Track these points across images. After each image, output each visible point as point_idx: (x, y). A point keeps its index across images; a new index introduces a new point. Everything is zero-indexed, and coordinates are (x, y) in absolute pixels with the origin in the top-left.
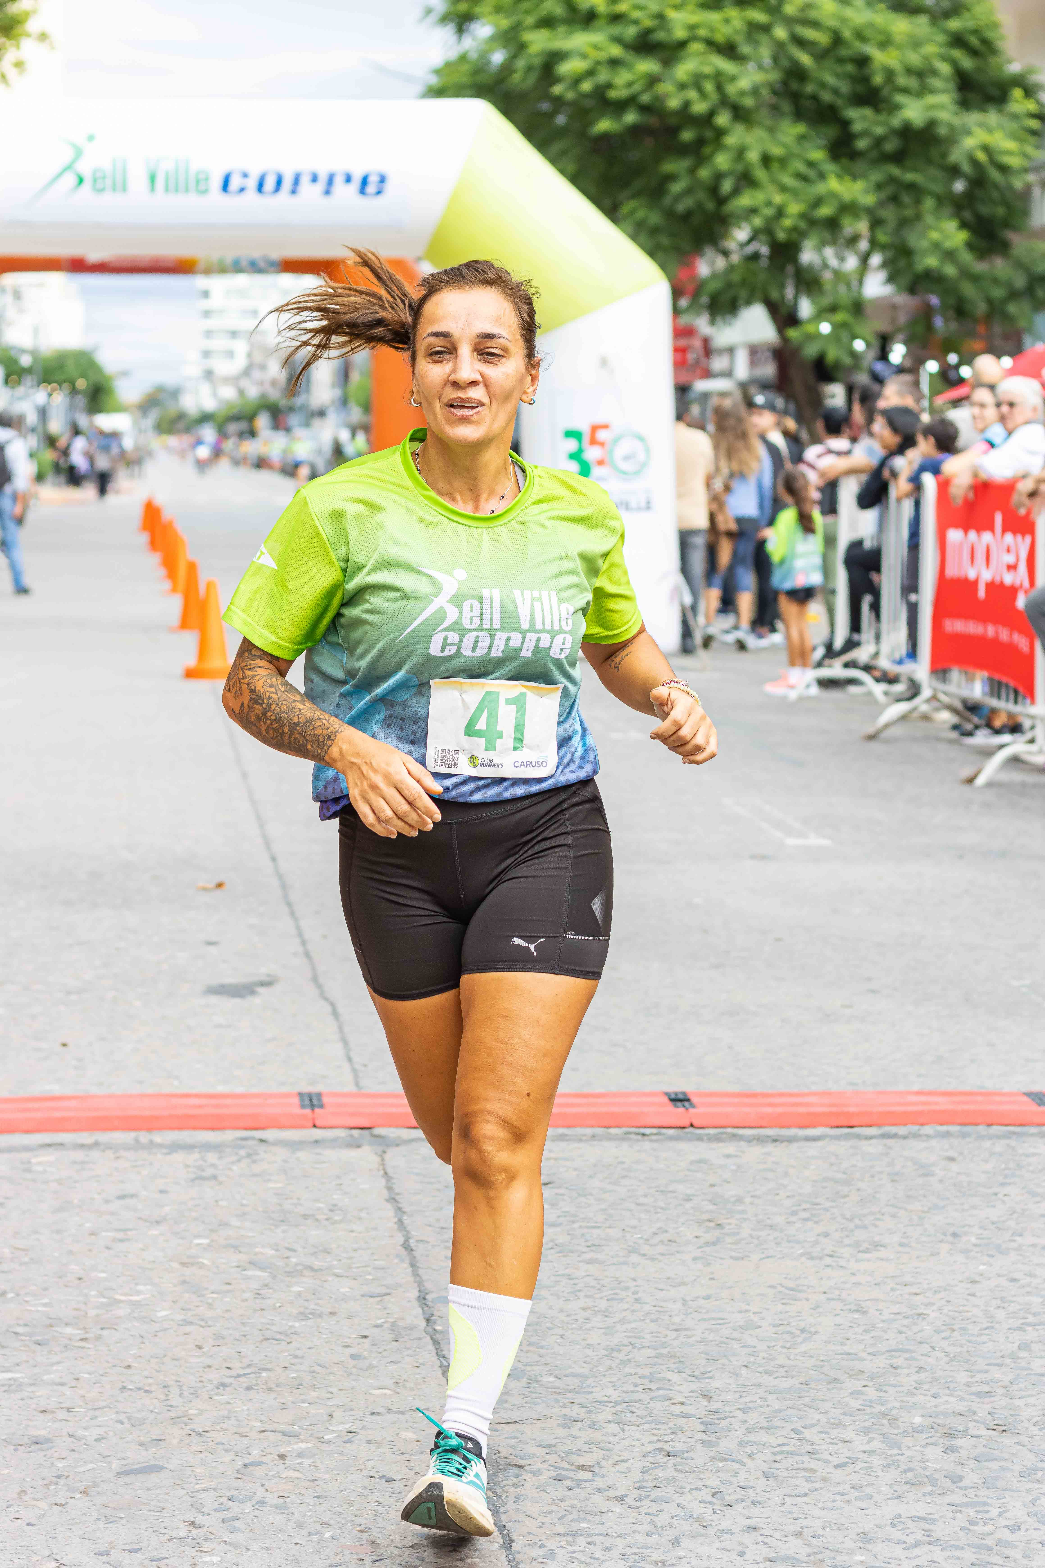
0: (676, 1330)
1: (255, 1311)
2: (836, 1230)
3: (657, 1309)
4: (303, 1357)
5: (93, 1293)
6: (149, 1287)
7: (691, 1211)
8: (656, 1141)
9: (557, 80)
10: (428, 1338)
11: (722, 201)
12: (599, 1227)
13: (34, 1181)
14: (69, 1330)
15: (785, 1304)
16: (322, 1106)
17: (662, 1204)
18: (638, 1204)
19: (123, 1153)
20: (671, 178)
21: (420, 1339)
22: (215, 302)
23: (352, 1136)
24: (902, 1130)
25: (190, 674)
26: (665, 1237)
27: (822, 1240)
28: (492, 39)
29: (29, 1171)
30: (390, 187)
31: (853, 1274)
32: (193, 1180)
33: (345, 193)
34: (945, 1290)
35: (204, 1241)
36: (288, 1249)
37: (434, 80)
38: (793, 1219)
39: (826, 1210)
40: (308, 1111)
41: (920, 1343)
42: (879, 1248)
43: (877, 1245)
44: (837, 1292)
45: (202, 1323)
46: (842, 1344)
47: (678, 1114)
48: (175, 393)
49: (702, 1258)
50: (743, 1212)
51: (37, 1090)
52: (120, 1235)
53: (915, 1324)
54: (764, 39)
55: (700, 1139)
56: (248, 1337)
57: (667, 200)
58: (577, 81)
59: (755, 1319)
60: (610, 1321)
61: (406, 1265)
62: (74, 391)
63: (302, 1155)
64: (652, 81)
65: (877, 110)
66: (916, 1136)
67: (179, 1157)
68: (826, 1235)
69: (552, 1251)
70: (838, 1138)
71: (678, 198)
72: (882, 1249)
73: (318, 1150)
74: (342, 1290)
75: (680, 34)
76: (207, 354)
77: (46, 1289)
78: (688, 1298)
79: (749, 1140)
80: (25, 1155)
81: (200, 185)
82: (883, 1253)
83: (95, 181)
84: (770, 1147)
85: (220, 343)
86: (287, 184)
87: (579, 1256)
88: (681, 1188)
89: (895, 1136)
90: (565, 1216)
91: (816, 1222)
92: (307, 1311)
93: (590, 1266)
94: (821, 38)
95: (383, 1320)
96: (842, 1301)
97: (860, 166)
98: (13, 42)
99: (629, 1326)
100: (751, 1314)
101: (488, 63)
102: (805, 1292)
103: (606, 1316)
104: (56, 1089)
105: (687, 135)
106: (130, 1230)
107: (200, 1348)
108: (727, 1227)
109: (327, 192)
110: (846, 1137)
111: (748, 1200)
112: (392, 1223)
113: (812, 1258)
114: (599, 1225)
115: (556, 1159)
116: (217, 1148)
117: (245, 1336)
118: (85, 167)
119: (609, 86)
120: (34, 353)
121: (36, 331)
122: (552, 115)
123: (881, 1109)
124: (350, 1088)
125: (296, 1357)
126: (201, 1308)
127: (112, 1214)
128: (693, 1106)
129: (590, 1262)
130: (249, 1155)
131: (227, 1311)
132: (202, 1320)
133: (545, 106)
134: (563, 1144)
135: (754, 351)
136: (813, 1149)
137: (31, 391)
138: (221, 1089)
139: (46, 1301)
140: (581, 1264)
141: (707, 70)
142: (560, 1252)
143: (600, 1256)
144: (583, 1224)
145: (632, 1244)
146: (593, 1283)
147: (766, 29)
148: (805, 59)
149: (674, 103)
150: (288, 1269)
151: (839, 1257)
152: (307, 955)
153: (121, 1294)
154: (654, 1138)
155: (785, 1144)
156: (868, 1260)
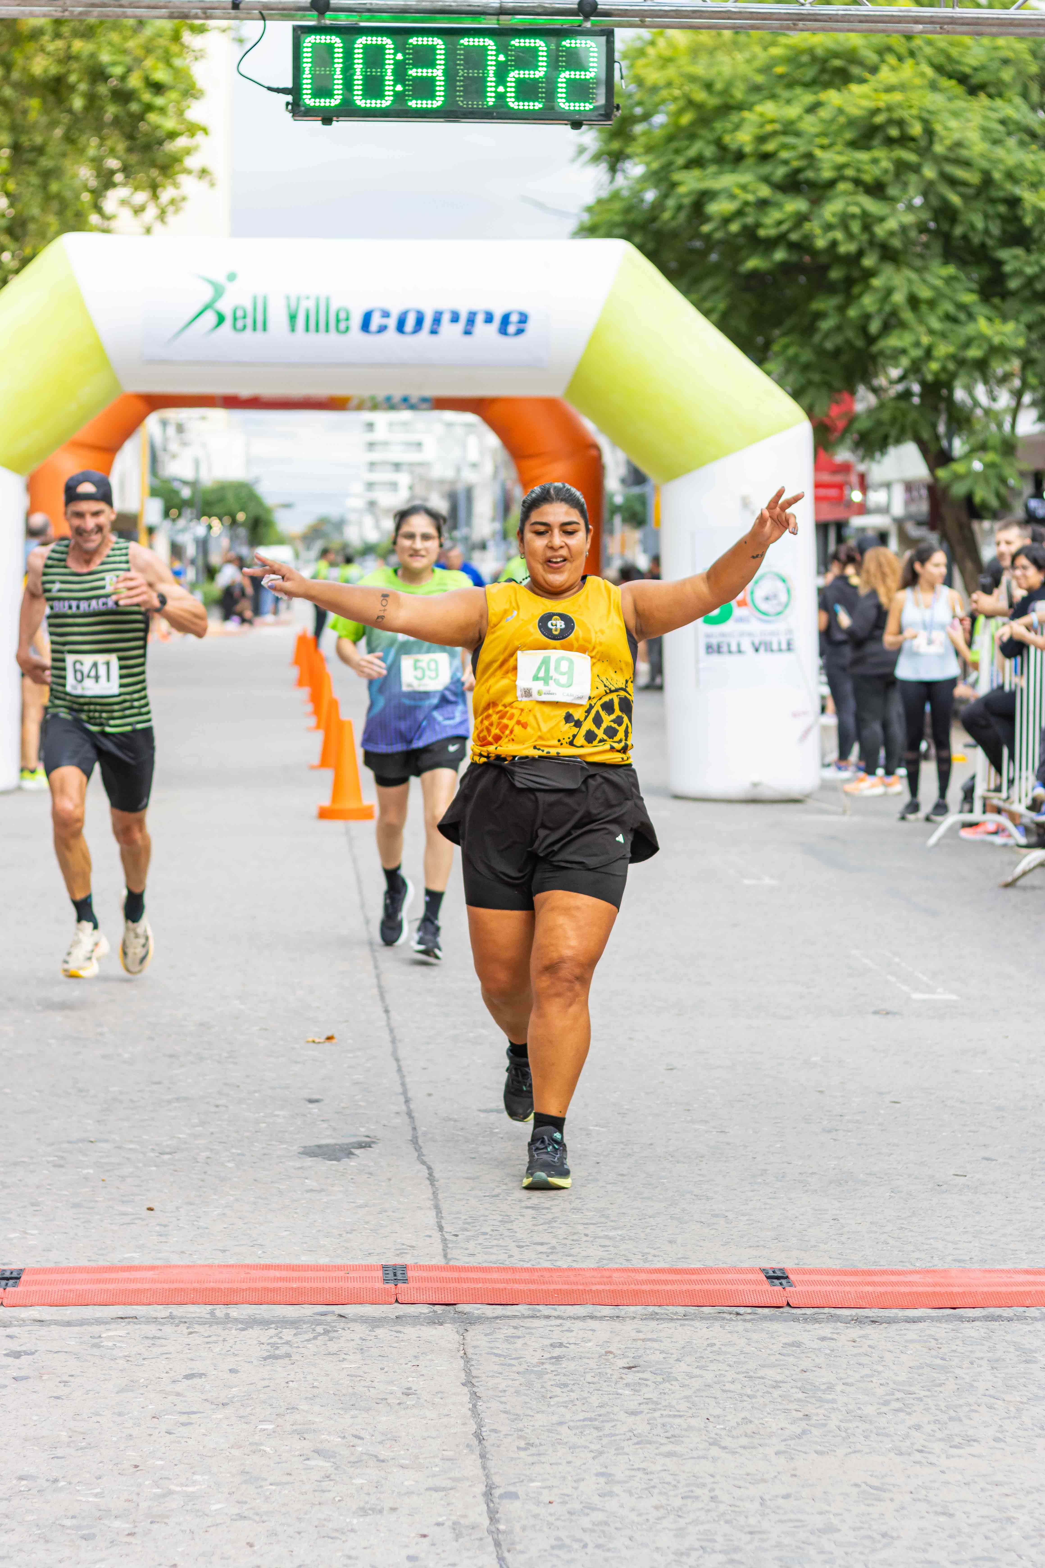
0: (751, 1533)
1: (313, 1504)
2: (929, 1423)
3: (733, 1508)
4: (357, 1558)
5: (147, 1483)
6: (206, 1477)
7: (779, 1400)
8: (749, 1321)
9: (707, 219)
10: (490, 1539)
11: (871, 340)
12: (680, 1416)
13: (102, 1357)
14: (117, 1524)
15: (868, 1505)
16: (405, 1281)
17: (749, 1392)
18: (723, 1391)
19: (197, 1328)
20: (820, 315)
21: (481, 1539)
22: (381, 433)
23: (435, 1312)
24: (1007, 1312)
25: (324, 814)
26: (750, 1428)
27: (913, 1433)
28: (644, 179)
29: (97, 1346)
30: (531, 326)
31: (943, 1472)
32: (265, 1359)
33: (485, 332)
34: (1038, 1490)
35: (271, 1427)
36: (356, 1437)
37: (586, 218)
38: (884, 1409)
39: (920, 1399)
40: (391, 1286)
41: (1007, 1550)
42: (972, 1443)
43: (971, 1440)
44: (924, 1492)
45: (257, 1518)
46: (925, 1551)
47: (774, 1292)
48: (339, 525)
49: (784, 1452)
50: (834, 1401)
51: (116, 1258)
52: (184, 1419)
53: (1003, 1529)
54: (913, 178)
55: (796, 1319)
56: (302, 1534)
57: (817, 338)
58: (726, 220)
59: (835, 1521)
60: (682, 1522)
61: (475, 1456)
62: (234, 522)
63: (380, 1332)
64: (801, 219)
65: (1028, 250)
66: (1020, 1318)
67: (254, 1333)
68: (918, 1427)
69: (630, 1442)
70: (939, 1319)
71: (827, 335)
72: (975, 1444)
73: (399, 1328)
74: (406, 1483)
75: (827, 174)
76: (370, 486)
77: (100, 1478)
78: (767, 1497)
79: (847, 1321)
80: (96, 1329)
81: (340, 324)
82: (976, 1449)
83: (235, 319)
84: (869, 1330)
85: (384, 475)
86: (427, 323)
87: (657, 1448)
88: (771, 1373)
89: (999, 1318)
90: (647, 1404)
91: (909, 1414)
92: (368, 1506)
93: (668, 1460)
94: (972, 177)
95: (444, 1518)
96: (928, 1502)
97: (1011, 305)
98: (170, 180)
99: (702, 1528)
100: (832, 1516)
101: (642, 201)
102: (890, 1491)
103: (679, 1516)
104: (136, 1258)
105: (835, 274)
106: (194, 1413)
107: (251, 1545)
108: (815, 1418)
109: (468, 332)
110: (948, 1319)
111: (839, 1388)
112: (465, 1410)
113: (901, 1454)
114: (682, 1413)
115: (643, 1340)
116: (294, 1323)
117: (299, 1533)
118: (225, 306)
119: (758, 225)
120: (193, 485)
121: (197, 464)
122: (703, 254)
123: (986, 1289)
124: (439, 1261)
125: (350, 1557)
126: (258, 1501)
127: (178, 1394)
128: (791, 1284)
129: (669, 1454)
130: (326, 1332)
131: (284, 1505)
132: (257, 1514)
133: (698, 244)
134: (653, 1324)
135: (909, 487)
136: (913, 1332)
137: (193, 523)
138: (305, 1259)
139: (98, 1490)
140: (658, 1457)
141: (855, 210)
142: (638, 1443)
143: (678, 1449)
144: (665, 1413)
145: (713, 1435)
146: (669, 1479)
147: (916, 169)
148: (955, 199)
149: (821, 243)
150: (352, 1459)
151: (929, 1453)
152: (410, 1114)
153: (177, 1485)
154: (749, 1317)
155: (885, 1325)
156: (960, 1456)
